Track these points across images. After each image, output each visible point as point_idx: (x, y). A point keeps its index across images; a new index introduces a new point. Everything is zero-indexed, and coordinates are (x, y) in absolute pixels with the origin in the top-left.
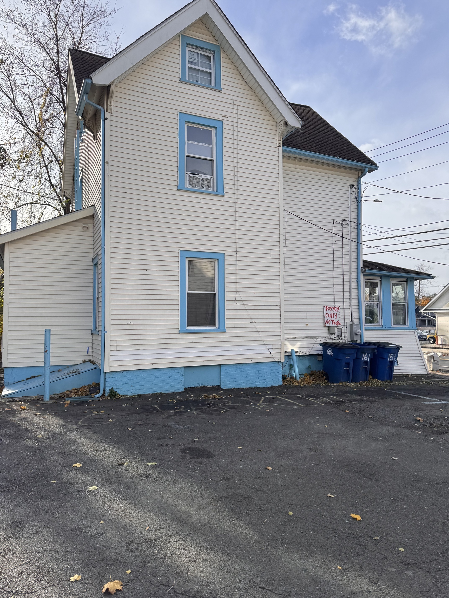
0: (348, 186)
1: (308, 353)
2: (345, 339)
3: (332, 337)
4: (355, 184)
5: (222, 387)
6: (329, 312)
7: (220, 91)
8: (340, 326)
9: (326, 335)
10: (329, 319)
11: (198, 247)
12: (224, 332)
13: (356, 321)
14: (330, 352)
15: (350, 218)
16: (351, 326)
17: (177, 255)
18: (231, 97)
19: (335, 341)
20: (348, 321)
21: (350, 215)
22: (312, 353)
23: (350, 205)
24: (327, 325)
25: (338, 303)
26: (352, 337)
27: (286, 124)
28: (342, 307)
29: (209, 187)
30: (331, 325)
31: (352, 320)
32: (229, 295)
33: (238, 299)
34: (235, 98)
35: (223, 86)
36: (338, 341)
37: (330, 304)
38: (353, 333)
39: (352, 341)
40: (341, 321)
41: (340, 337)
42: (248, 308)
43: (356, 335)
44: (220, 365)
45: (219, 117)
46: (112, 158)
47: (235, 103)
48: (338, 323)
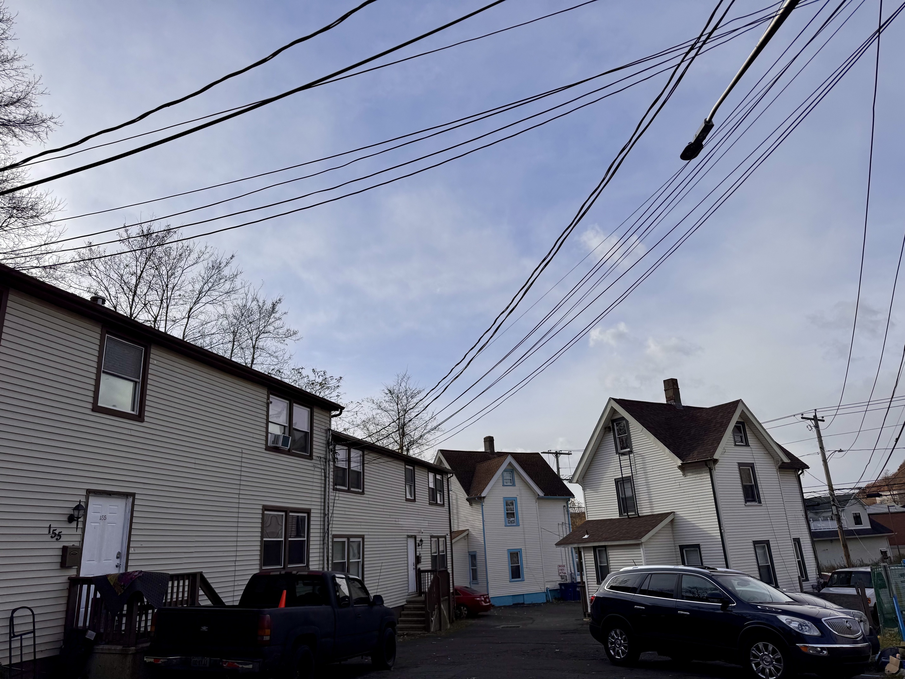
0: (563, 506)
1: (553, 589)
2: (569, 581)
3: (563, 580)
4: (565, 505)
5: (525, 603)
6: (560, 568)
7: (515, 486)
8: (566, 575)
9: (560, 579)
10: (561, 571)
11: (514, 547)
12: (524, 581)
13: (573, 572)
14: (563, 588)
15: (565, 521)
16: (571, 574)
17: (506, 551)
18: (518, 487)
19: (564, 582)
20: (569, 572)
21: (565, 520)
22: (555, 589)
23: (564, 515)
24: (560, 575)
25: (564, 564)
26: (572, 580)
27: (538, 495)
28: (566, 565)
29: (514, 522)
30: (562, 574)
31: (571, 571)
32: (525, 566)
33: (528, 567)
34: (520, 487)
35: (516, 484)
36: (565, 582)
37: (561, 564)
38: (572, 578)
39: (572, 582)
40: (566, 572)
41: (567, 580)
42: (532, 570)
43: (574, 578)
44: (523, 594)
45: (515, 496)
46: (486, 519)
47: (520, 489)
48: (565, 573)
